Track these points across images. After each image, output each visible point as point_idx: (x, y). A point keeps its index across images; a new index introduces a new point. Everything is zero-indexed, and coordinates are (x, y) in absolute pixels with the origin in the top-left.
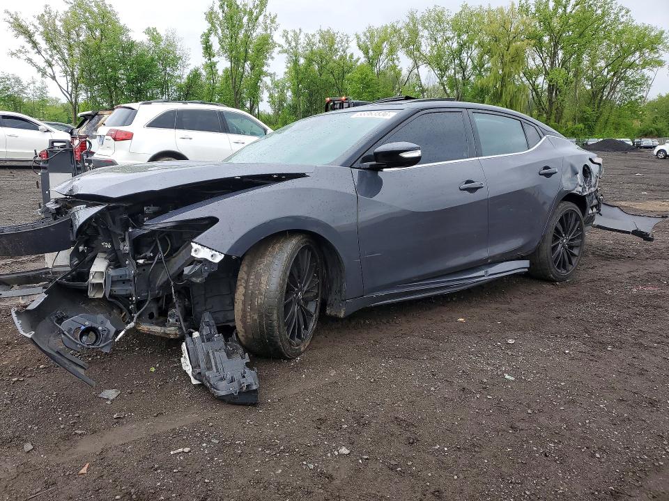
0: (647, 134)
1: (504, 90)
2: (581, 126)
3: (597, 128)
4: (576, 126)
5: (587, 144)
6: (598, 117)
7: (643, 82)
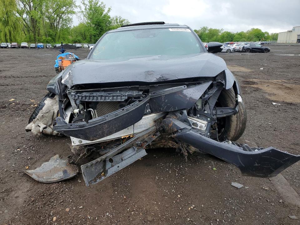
0: (75, 42)
1: (9, 19)
2: (50, 38)
3: (57, 39)
4: (48, 38)
5: (56, 46)
6: (56, 34)
7: (70, 20)
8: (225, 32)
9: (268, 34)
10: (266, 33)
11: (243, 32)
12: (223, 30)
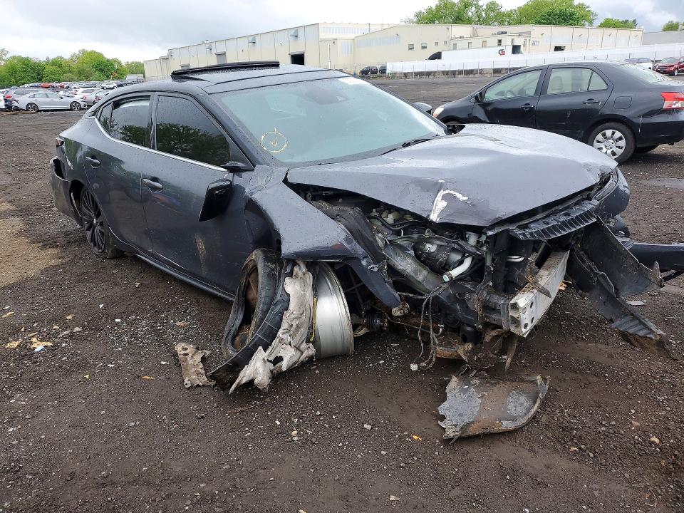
8: (14, 57)
9: (119, 63)
10: (115, 60)
11: (61, 58)
12: (7, 52)
